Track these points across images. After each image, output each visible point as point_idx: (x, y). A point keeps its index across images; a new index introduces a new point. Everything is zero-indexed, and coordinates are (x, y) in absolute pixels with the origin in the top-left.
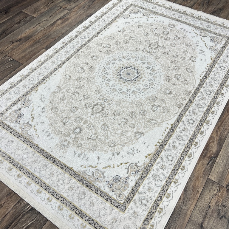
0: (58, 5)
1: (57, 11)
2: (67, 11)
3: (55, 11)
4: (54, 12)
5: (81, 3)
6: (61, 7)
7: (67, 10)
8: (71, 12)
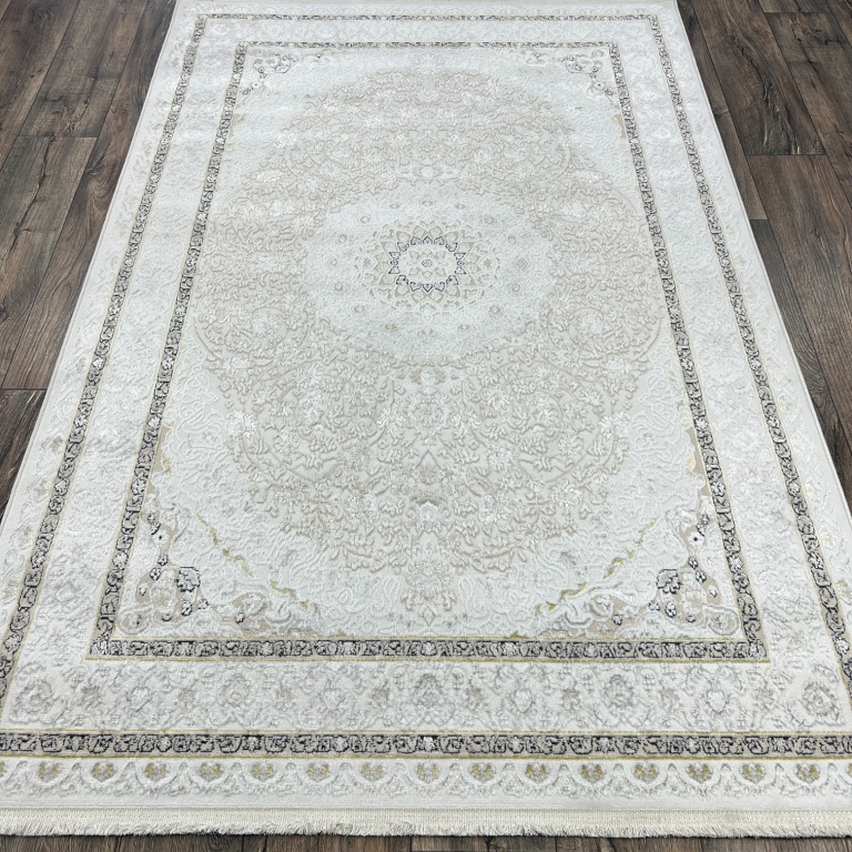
0: (33, 131)
1: (50, 155)
2: (89, 141)
3: (41, 155)
4: (41, 161)
5: (113, 96)
6: (51, 135)
7: (85, 134)
8: (108, 139)
